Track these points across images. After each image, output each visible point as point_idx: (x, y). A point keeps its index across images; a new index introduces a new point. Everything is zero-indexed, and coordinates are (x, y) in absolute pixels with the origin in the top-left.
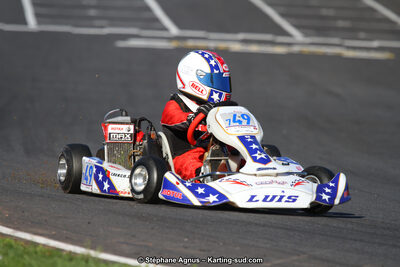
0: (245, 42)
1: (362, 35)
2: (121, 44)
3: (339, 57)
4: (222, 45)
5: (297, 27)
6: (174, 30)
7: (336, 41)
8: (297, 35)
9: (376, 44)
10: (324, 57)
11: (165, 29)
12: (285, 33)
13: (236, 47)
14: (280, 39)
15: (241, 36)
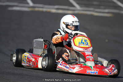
0: (57, 9)
1: (102, 7)
2: (10, 9)
3: (92, 15)
4: (48, 10)
5: (78, 4)
6: (31, 4)
7: (92, 9)
8: (78, 7)
9: (107, 11)
10: (87, 15)
11: (28, 3)
12: (73, 6)
13: (54, 11)
14: (71, 8)
15: (56, 7)
